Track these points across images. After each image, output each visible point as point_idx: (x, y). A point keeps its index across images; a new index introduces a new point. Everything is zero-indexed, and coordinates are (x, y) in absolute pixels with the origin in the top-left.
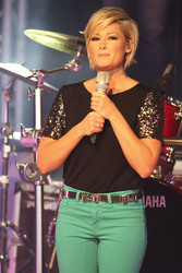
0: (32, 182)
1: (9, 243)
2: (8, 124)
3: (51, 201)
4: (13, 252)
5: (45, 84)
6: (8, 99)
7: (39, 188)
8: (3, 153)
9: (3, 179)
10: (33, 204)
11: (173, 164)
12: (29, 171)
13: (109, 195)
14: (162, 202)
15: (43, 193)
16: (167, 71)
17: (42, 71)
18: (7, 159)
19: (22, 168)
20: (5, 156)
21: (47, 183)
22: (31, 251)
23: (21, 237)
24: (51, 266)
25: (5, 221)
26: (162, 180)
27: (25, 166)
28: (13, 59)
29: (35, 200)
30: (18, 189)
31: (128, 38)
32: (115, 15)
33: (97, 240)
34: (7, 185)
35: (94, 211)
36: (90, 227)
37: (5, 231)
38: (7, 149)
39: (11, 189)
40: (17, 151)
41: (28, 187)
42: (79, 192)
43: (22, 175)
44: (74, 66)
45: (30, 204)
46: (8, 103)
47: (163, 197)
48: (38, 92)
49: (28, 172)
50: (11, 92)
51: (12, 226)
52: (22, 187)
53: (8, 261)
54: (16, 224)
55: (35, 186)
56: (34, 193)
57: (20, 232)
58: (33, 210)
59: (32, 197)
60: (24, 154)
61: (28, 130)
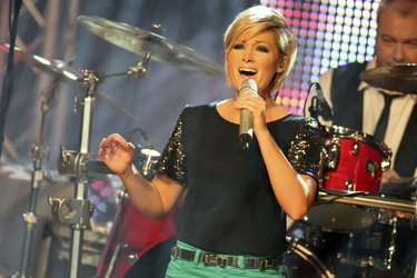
0: (69, 225)
3: (92, 253)
6: (46, 108)
7: (77, 233)
8: (32, 181)
10: (66, 255)
12: (66, 209)
13: (240, 259)
15: (82, 241)
18: (37, 189)
19: (56, 203)
20: (36, 185)
21: (89, 228)
27: (61, 202)
29: (71, 250)
30: (47, 233)
41: (62, 231)
43: (55, 214)
45: (63, 255)
49: (64, 211)
52: (55, 230)
55: (73, 231)
59: (66, 245)
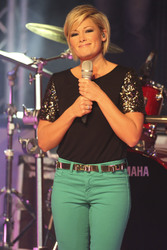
0: (33, 155)
1: (14, 207)
2: (12, 105)
3: (50, 171)
4: (17, 216)
5: (44, 70)
6: (12, 83)
7: (39, 160)
8: (8, 130)
9: (8, 153)
10: (34, 174)
11: (155, 139)
12: (31, 145)
13: (99, 165)
14: (145, 172)
15: (43, 165)
16: (149, 58)
17: (41, 59)
18: (12, 135)
19: (24, 143)
20: (10, 132)
21: (46, 155)
22: (33, 215)
23: (24, 202)
24: (50, 227)
25: (10, 189)
26: (145, 152)
27: (27, 141)
28: (16, 49)
29: (36, 171)
30: (21, 161)
31: (101, 28)
32: (86, 11)
33: (88, 204)
34: (12, 157)
35: (86, 180)
36: (83, 194)
37: (10, 197)
38: (11, 126)
39: (15, 161)
40: (20, 128)
41: (30, 160)
42: (72, 163)
43: (24, 149)
44: (69, 55)
45: (32, 174)
46: (12, 87)
47: (146, 168)
48: (38, 77)
49: (29, 147)
50: (15, 77)
51: (16, 193)
52: (25, 159)
53: (13, 223)
54: (20, 191)
55: (36, 158)
56: (35, 165)
57: (23, 198)
58: (34, 179)
59: (33, 168)
60: (26, 131)
61: (29, 110)
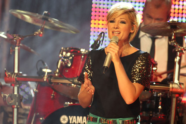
0: (11, 106)
7: (15, 110)
10: (11, 120)
12: (10, 99)
15: (18, 113)
21: (21, 107)
27: (7, 96)
29: (13, 118)
31: (132, 23)
42: (99, 118)
44: (40, 34)
55: (13, 109)
56: (12, 113)
